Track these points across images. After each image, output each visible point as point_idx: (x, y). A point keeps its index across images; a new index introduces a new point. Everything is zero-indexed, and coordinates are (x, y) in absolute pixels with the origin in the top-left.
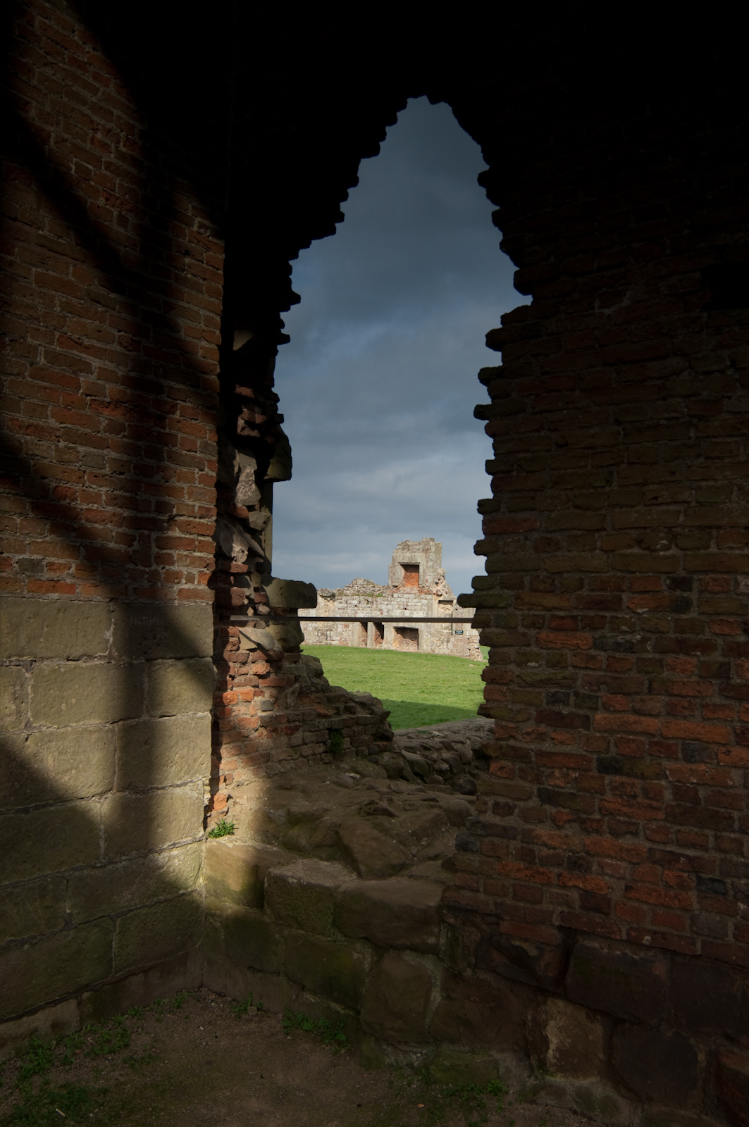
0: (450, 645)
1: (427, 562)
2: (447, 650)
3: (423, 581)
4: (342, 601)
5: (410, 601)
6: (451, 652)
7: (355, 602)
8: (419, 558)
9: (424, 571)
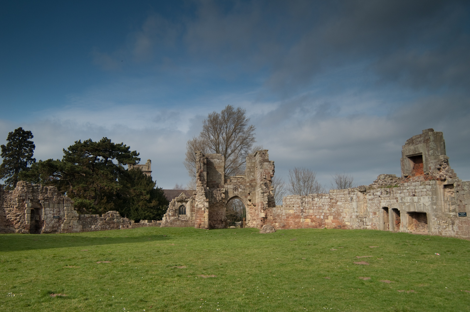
0: (455, 227)
1: (428, 151)
2: (452, 232)
3: (427, 169)
4: (371, 194)
5: (417, 188)
6: (457, 234)
7: (379, 194)
8: (421, 149)
9: (426, 160)
